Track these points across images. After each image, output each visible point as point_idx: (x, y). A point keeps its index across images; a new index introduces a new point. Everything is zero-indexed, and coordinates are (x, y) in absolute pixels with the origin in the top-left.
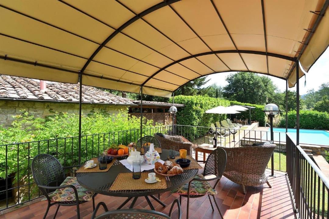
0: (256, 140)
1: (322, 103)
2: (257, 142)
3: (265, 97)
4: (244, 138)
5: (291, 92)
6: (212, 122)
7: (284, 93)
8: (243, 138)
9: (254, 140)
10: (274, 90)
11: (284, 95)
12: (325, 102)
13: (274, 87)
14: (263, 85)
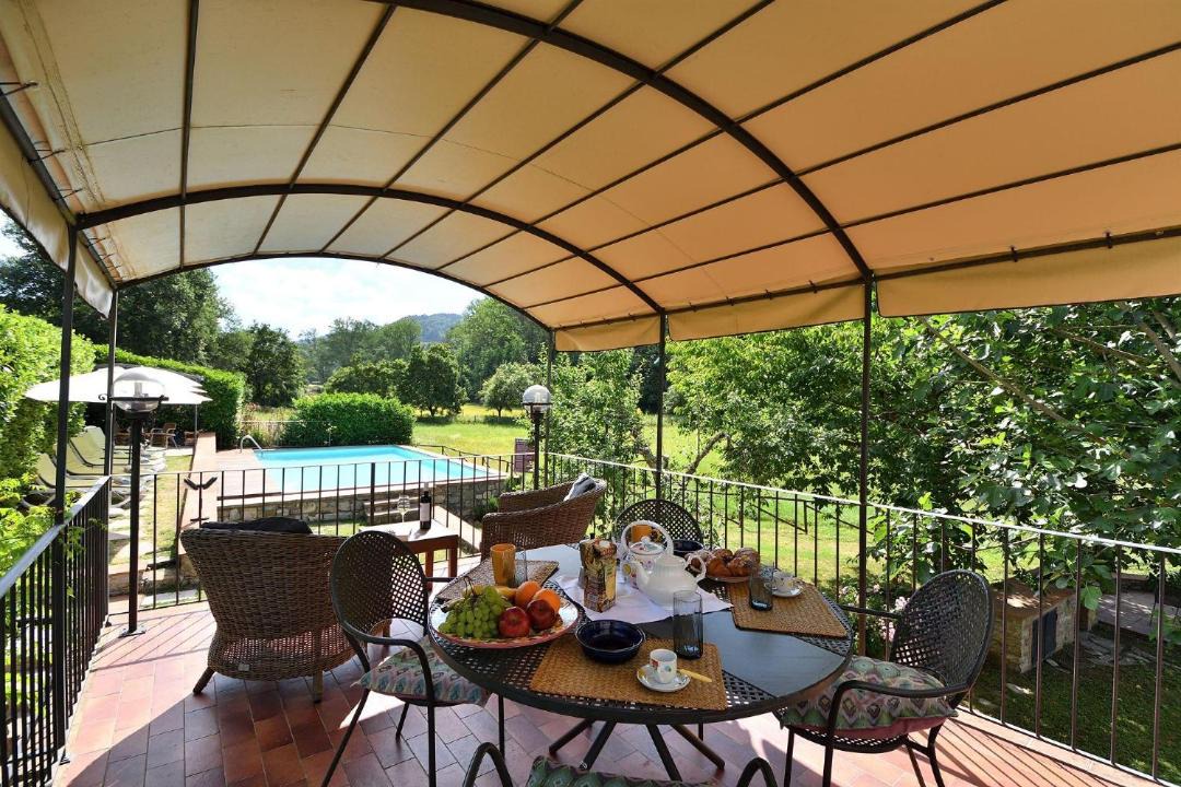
0: (268, 499)
1: (351, 373)
2: (269, 504)
3: (196, 342)
4: (222, 498)
5: (272, 333)
6: (44, 447)
7: (252, 332)
8: (218, 499)
9: (259, 500)
10: (220, 316)
11: (252, 339)
12: (357, 371)
13: (221, 307)
14: (192, 295)
